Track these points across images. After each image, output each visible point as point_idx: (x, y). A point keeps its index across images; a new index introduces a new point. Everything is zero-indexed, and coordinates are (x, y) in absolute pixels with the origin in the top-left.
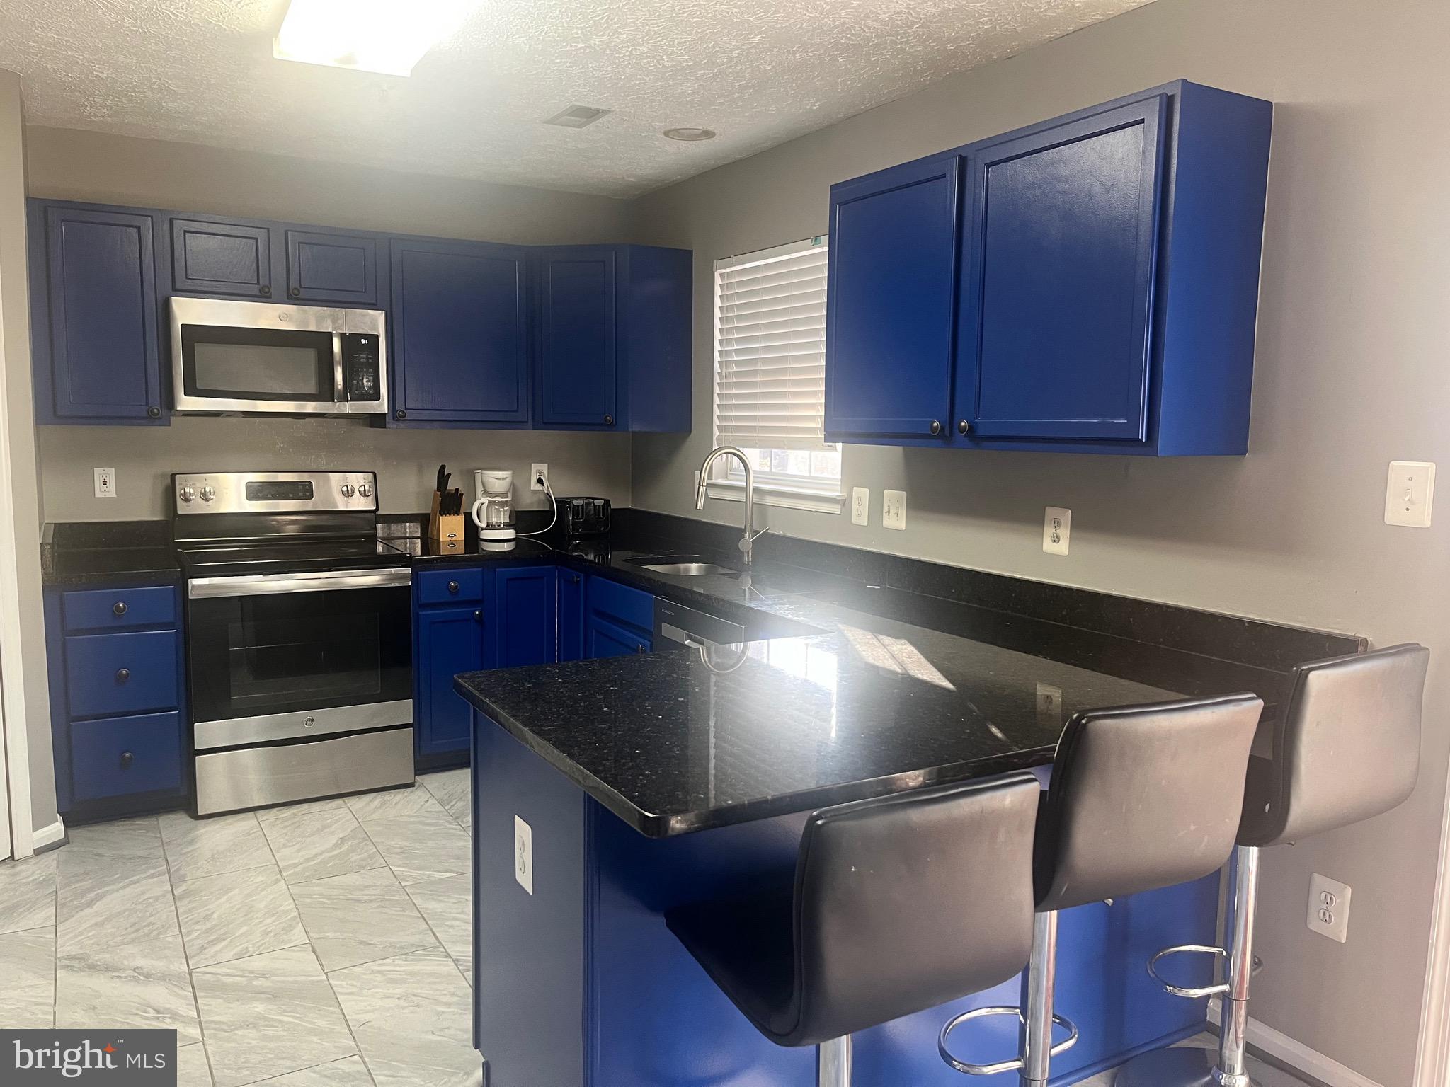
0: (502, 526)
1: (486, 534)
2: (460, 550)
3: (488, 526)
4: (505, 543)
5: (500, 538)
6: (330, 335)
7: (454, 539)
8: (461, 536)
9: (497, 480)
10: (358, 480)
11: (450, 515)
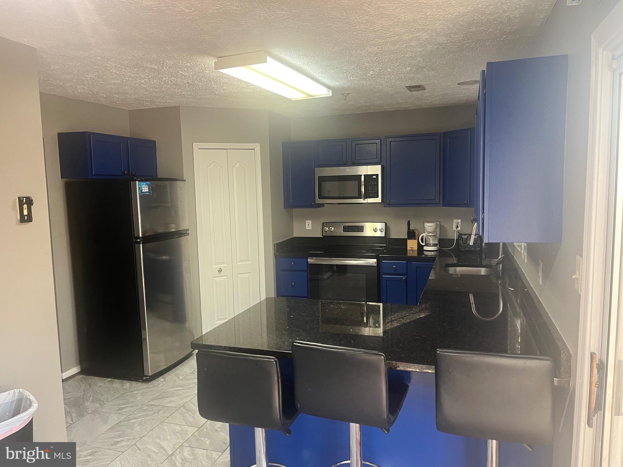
0: (431, 245)
1: (426, 248)
2: (415, 254)
3: (426, 245)
4: (432, 252)
5: (430, 249)
6: (361, 175)
7: (413, 249)
8: (416, 248)
9: (429, 226)
10: (380, 226)
11: (412, 239)
